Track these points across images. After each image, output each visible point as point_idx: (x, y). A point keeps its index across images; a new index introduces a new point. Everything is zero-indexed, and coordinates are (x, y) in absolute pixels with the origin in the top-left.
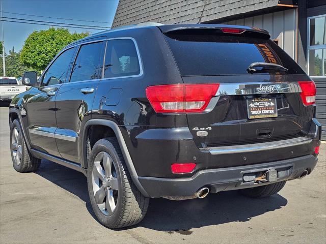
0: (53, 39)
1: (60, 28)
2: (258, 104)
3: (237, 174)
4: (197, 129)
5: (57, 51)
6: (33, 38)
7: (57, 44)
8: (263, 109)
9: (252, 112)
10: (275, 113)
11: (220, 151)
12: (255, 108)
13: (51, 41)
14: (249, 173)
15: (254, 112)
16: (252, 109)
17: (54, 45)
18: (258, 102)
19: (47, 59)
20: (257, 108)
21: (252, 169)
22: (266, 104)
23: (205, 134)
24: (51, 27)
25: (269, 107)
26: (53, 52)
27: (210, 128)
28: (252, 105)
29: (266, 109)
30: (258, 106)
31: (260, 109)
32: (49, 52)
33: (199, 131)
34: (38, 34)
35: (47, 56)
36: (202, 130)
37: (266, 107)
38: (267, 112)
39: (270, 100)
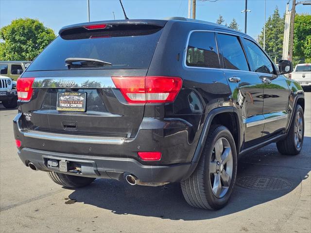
2: (68, 97)
8: (71, 102)
9: (61, 104)
10: (83, 107)
12: (64, 101)
14: (52, 159)
15: (63, 105)
16: (61, 102)
18: (68, 95)
20: (66, 102)
21: (50, 155)
22: (76, 98)
23: (29, 119)
25: (78, 102)
28: (62, 98)
29: (75, 103)
30: (67, 99)
31: (69, 102)
36: (27, 115)
37: (75, 101)
38: (75, 105)
39: (80, 94)
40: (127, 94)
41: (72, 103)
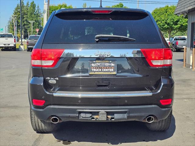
0: (166, 12)
1: (172, 5)
2: (99, 64)
3: (74, 111)
4: (49, 78)
5: (167, 20)
6: (154, 12)
7: (168, 15)
9: (93, 69)
10: (114, 71)
11: (63, 95)
12: (95, 67)
13: (165, 14)
15: (95, 70)
16: (92, 68)
17: (166, 16)
18: (99, 63)
19: (161, 25)
20: (98, 67)
21: (86, 109)
22: (107, 64)
23: (55, 82)
24: (167, 5)
26: (165, 20)
27: (57, 79)
28: (93, 65)
29: (106, 68)
30: (98, 65)
31: (101, 68)
32: (163, 20)
33: (50, 80)
34: (158, 10)
35: (161, 22)
36: (52, 80)
37: (106, 67)
38: (107, 70)
39: (111, 62)
40: (151, 61)
41: (104, 68)
